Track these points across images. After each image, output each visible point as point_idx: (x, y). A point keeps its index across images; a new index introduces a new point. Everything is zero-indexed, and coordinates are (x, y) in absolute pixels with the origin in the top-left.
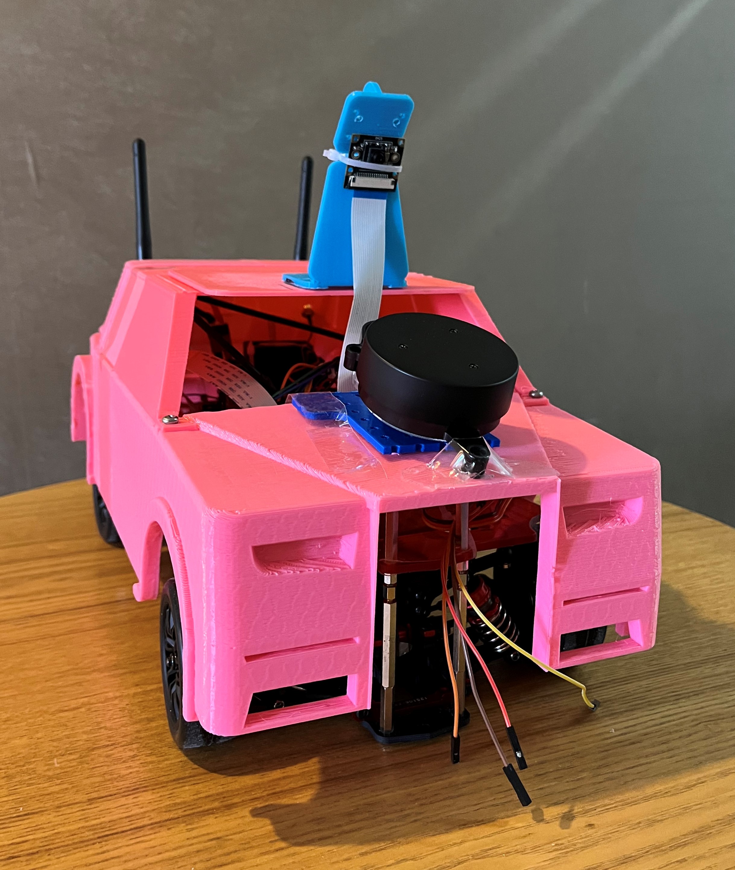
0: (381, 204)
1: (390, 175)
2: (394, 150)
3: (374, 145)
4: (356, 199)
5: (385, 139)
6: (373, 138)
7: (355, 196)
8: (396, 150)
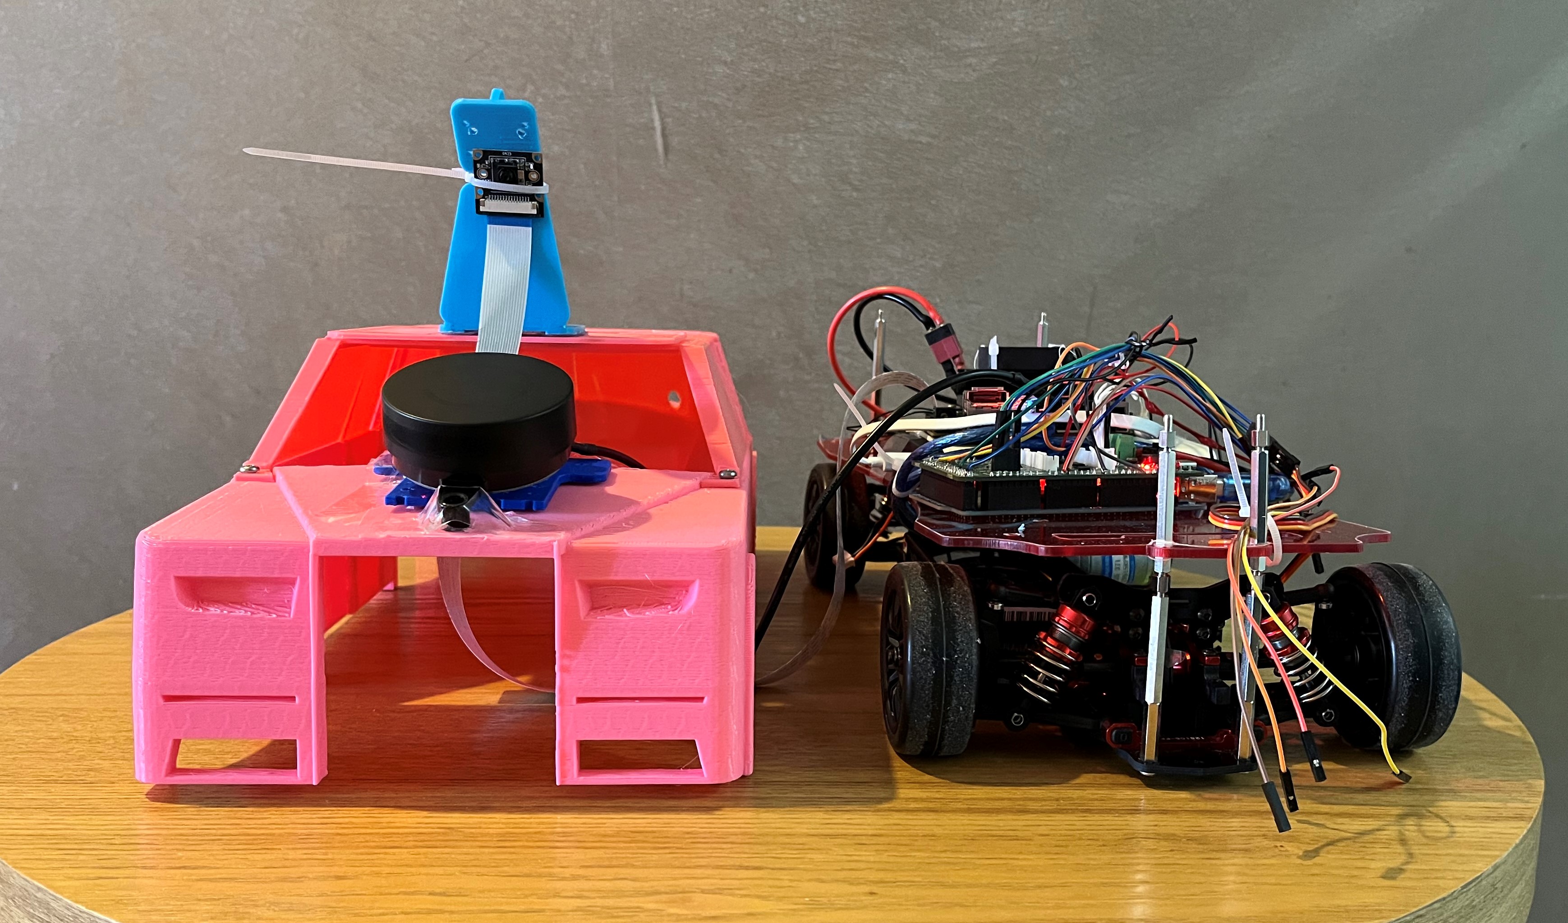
0: (525, 233)
1: (532, 197)
2: (529, 166)
3: (502, 162)
4: (492, 226)
5: (515, 154)
6: (500, 153)
7: (490, 223)
8: (532, 167)
